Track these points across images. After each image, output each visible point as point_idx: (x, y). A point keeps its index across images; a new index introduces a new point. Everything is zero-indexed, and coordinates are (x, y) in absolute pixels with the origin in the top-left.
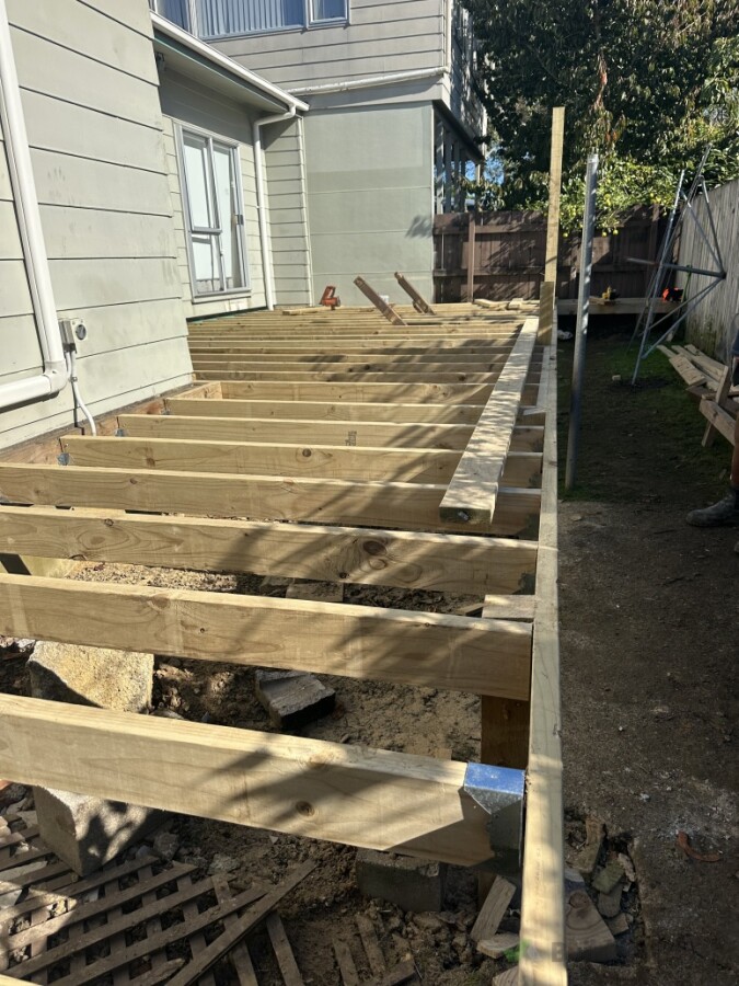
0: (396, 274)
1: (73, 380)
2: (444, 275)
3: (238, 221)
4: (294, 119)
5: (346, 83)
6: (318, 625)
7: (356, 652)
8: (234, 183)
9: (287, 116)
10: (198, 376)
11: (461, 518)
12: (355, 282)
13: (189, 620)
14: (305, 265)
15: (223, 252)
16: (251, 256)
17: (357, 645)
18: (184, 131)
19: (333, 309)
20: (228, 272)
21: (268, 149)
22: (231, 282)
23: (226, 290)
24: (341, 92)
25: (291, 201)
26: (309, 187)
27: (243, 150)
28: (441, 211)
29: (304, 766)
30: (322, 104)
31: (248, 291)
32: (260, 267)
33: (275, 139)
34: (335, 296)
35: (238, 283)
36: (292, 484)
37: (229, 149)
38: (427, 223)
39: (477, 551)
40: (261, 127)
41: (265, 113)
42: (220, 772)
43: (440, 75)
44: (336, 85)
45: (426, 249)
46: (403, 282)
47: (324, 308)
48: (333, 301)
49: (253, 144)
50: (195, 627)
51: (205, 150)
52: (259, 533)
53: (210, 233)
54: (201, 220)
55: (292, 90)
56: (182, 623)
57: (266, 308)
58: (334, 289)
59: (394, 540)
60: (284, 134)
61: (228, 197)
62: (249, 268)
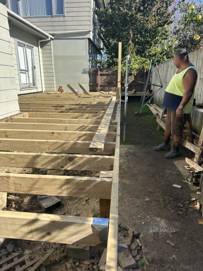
0: (79, 84)
2: (92, 84)
3: (34, 68)
4: (50, 41)
5: (64, 32)
6: (54, 182)
7: (65, 189)
8: (33, 57)
9: (48, 40)
10: (21, 111)
11: (95, 150)
12: (67, 86)
13: (16, 182)
14: (53, 80)
15: (30, 76)
16: (38, 78)
17: (65, 187)
18: (18, 42)
19: (61, 93)
20: (31, 81)
21: (42, 48)
22: (32, 84)
23: (30, 87)
24: (63, 34)
25: (49, 63)
26: (54, 59)
27: (35, 48)
28: (90, 67)
29: (48, 222)
30: (57, 37)
31: (37, 87)
32: (40, 81)
33: (44, 46)
34: (62, 89)
35: (34, 85)
36: (48, 142)
37: (31, 48)
38: (87, 70)
39: (99, 159)
40: (40, 42)
41: (42, 39)
42: (24, 225)
43: (90, 31)
44: (61, 32)
45: (87, 78)
46: (81, 86)
47: (59, 92)
48: (61, 90)
49: (38, 47)
50: (18, 184)
51: (24, 48)
52: (38, 156)
53: (26, 71)
54: (23, 67)
55: (49, 33)
56: (14, 183)
57: (42, 92)
58: (62, 87)
59: (76, 157)
60: (47, 44)
61: (31, 61)
62: (37, 81)
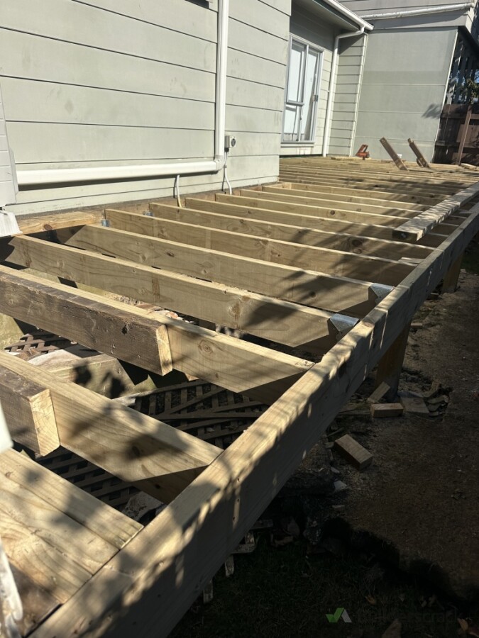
0: (409, 140)
1: (225, 167)
2: (443, 145)
3: (315, 98)
4: (362, 35)
5: (401, 13)
6: (326, 257)
7: (340, 270)
8: (317, 75)
9: (358, 33)
11: (402, 237)
12: (381, 141)
14: (351, 130)
15: (302, 117)
16: (318, 123)
17: (341, 267)
18: (293, 40)
19: (364, 159)
20: (303, 131)
21: (342, 54)
22: (303, 137)
23: (299, 141)
24: (396, 18)
25: (350, 89)
26: (364, 81)
27: (326, 53)
28: (450, 102)
30: (382, 26)
31: (312, 143)
32: (323, 129)
33: (347, 48)
34: (367, 151)
35: (307, 138)
37: (317, 53)
38: (438, 109)
40: (340, 39)
41: (344, 30)
42: (285, 279)
43: (468, 9)
44: (394, 14)
45: (434, 126)
46: (413, 146)
47: (358, 158)
48: (365, 155)
49: (333, 50)
50: (276, 254)
51: (303, 53)
52: (306, 232)
53: (297, 105)
54: (293, 97)
55: (364, 16)
56: (272, 252)
57: (321, 155)
58: (367, 147)
59: (367, 240)
60: (354, 45)
61: (312, 83)
62: (316, 129)
